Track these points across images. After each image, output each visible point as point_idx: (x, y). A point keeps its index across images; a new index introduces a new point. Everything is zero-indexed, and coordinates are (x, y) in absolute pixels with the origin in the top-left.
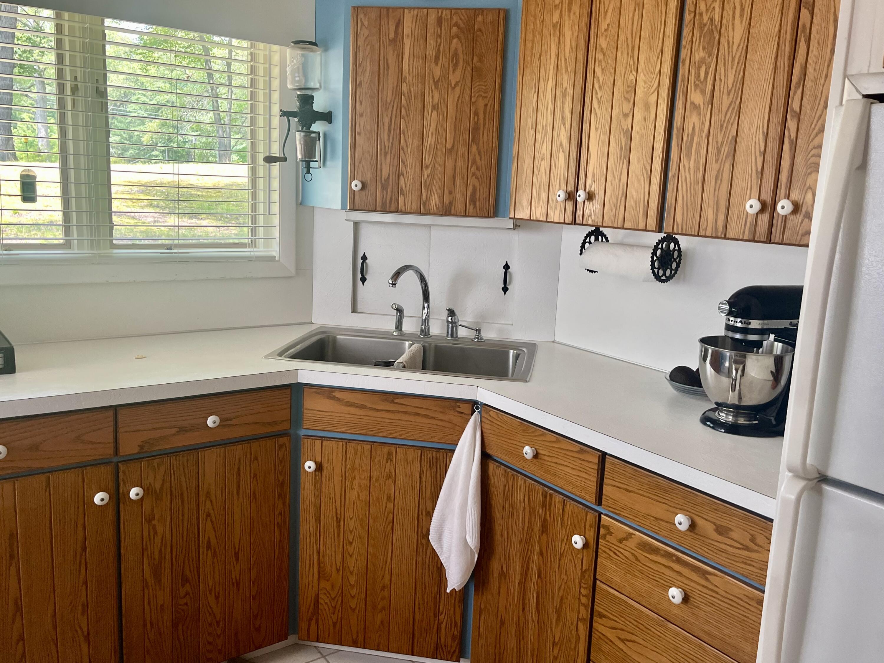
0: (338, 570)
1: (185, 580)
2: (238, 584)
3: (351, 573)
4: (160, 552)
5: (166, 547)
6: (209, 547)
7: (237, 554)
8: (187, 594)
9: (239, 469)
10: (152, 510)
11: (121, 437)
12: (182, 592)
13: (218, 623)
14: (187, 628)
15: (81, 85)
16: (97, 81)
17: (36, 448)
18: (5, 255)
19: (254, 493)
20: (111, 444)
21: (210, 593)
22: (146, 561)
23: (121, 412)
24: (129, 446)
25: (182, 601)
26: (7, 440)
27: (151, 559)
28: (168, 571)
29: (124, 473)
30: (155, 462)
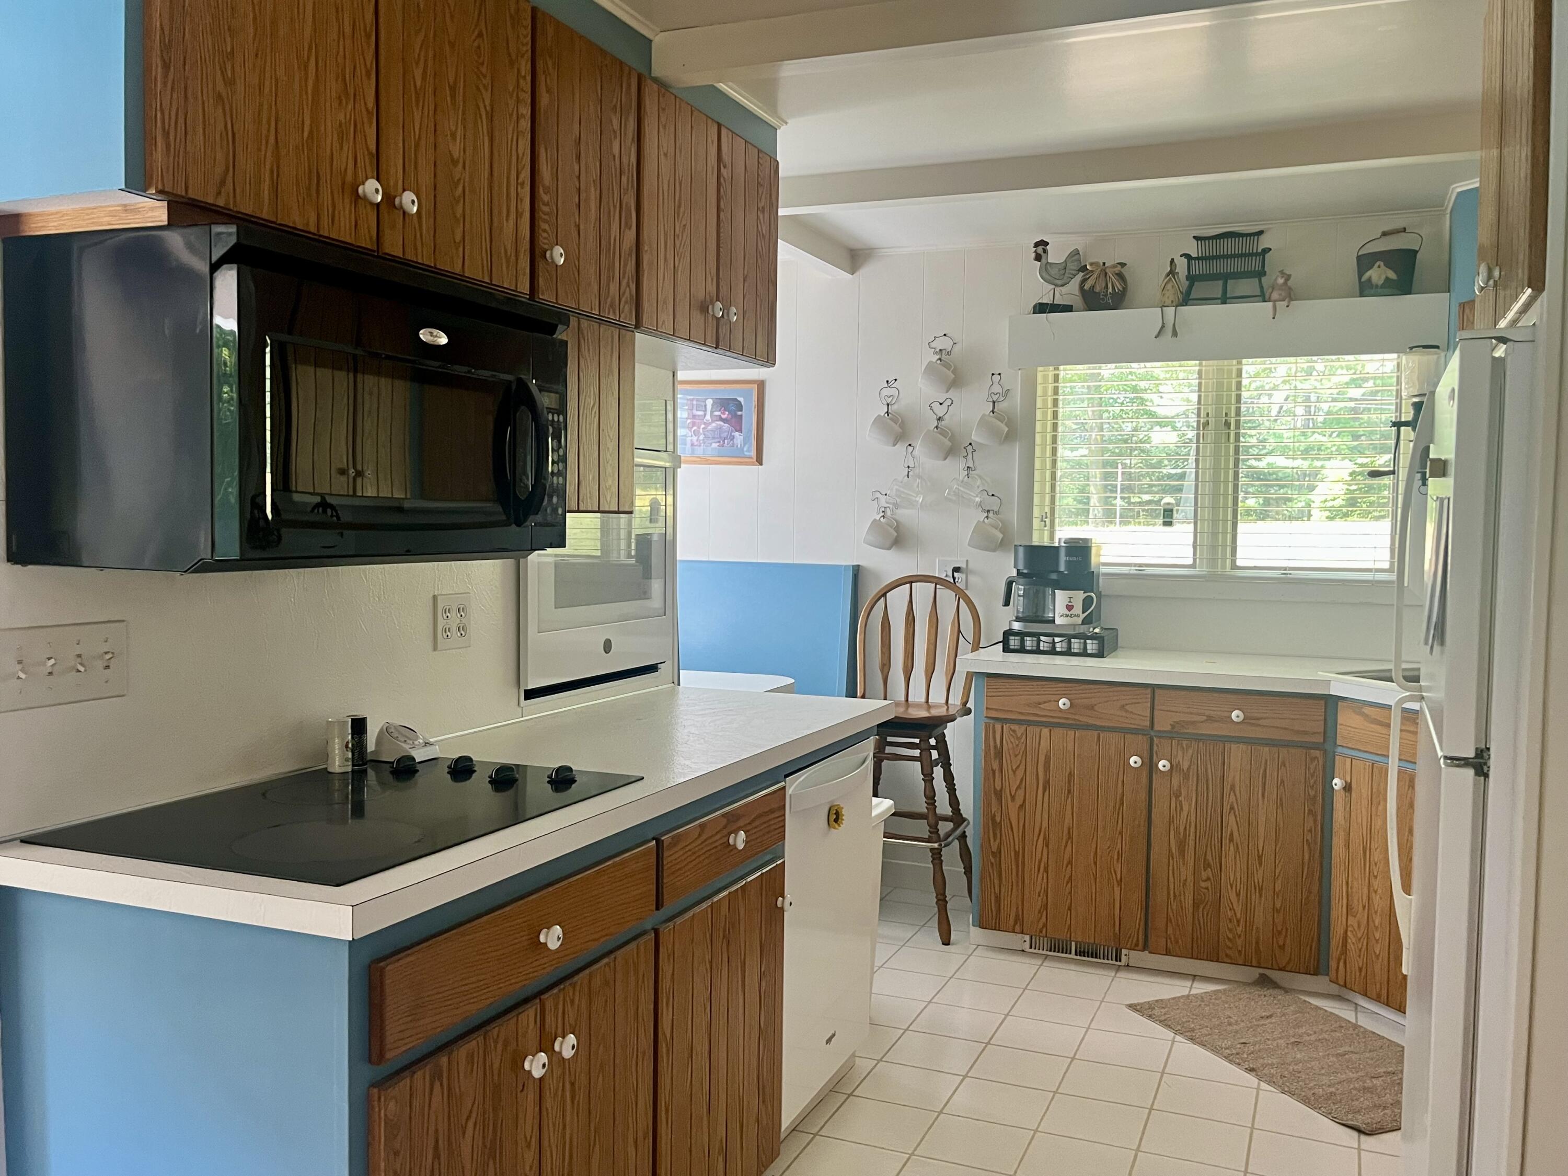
0: (1364, 907)
1: (1207, 865)
2: (1261, 890)
3: (1376, 912)
4: (1185, 828)
5: (1190, 826)
6: (1231, 840)
7: (1260, 857)
8: (1208, 879)
9: (1265, 771)
10: (1180, 787)
11: (1156, 713)
12: (1204, 875)
13: (1238, 921)
14: (1207, 915)
15: (1212, 421)
16: (1226, 414)
17: (1092, 708)
18: (1136, 570)
19: (1281, 800)
20: (1148, 719)
21: (1232, 888)
22: (1172, 832)
23: (1157, 691)
24: (1163, 723)
25: (1203, 884)
26: (1072, 696)
27: (1177, 832)
28: (1192, 850)
29: (1157, 746)
30: (1185, 743)
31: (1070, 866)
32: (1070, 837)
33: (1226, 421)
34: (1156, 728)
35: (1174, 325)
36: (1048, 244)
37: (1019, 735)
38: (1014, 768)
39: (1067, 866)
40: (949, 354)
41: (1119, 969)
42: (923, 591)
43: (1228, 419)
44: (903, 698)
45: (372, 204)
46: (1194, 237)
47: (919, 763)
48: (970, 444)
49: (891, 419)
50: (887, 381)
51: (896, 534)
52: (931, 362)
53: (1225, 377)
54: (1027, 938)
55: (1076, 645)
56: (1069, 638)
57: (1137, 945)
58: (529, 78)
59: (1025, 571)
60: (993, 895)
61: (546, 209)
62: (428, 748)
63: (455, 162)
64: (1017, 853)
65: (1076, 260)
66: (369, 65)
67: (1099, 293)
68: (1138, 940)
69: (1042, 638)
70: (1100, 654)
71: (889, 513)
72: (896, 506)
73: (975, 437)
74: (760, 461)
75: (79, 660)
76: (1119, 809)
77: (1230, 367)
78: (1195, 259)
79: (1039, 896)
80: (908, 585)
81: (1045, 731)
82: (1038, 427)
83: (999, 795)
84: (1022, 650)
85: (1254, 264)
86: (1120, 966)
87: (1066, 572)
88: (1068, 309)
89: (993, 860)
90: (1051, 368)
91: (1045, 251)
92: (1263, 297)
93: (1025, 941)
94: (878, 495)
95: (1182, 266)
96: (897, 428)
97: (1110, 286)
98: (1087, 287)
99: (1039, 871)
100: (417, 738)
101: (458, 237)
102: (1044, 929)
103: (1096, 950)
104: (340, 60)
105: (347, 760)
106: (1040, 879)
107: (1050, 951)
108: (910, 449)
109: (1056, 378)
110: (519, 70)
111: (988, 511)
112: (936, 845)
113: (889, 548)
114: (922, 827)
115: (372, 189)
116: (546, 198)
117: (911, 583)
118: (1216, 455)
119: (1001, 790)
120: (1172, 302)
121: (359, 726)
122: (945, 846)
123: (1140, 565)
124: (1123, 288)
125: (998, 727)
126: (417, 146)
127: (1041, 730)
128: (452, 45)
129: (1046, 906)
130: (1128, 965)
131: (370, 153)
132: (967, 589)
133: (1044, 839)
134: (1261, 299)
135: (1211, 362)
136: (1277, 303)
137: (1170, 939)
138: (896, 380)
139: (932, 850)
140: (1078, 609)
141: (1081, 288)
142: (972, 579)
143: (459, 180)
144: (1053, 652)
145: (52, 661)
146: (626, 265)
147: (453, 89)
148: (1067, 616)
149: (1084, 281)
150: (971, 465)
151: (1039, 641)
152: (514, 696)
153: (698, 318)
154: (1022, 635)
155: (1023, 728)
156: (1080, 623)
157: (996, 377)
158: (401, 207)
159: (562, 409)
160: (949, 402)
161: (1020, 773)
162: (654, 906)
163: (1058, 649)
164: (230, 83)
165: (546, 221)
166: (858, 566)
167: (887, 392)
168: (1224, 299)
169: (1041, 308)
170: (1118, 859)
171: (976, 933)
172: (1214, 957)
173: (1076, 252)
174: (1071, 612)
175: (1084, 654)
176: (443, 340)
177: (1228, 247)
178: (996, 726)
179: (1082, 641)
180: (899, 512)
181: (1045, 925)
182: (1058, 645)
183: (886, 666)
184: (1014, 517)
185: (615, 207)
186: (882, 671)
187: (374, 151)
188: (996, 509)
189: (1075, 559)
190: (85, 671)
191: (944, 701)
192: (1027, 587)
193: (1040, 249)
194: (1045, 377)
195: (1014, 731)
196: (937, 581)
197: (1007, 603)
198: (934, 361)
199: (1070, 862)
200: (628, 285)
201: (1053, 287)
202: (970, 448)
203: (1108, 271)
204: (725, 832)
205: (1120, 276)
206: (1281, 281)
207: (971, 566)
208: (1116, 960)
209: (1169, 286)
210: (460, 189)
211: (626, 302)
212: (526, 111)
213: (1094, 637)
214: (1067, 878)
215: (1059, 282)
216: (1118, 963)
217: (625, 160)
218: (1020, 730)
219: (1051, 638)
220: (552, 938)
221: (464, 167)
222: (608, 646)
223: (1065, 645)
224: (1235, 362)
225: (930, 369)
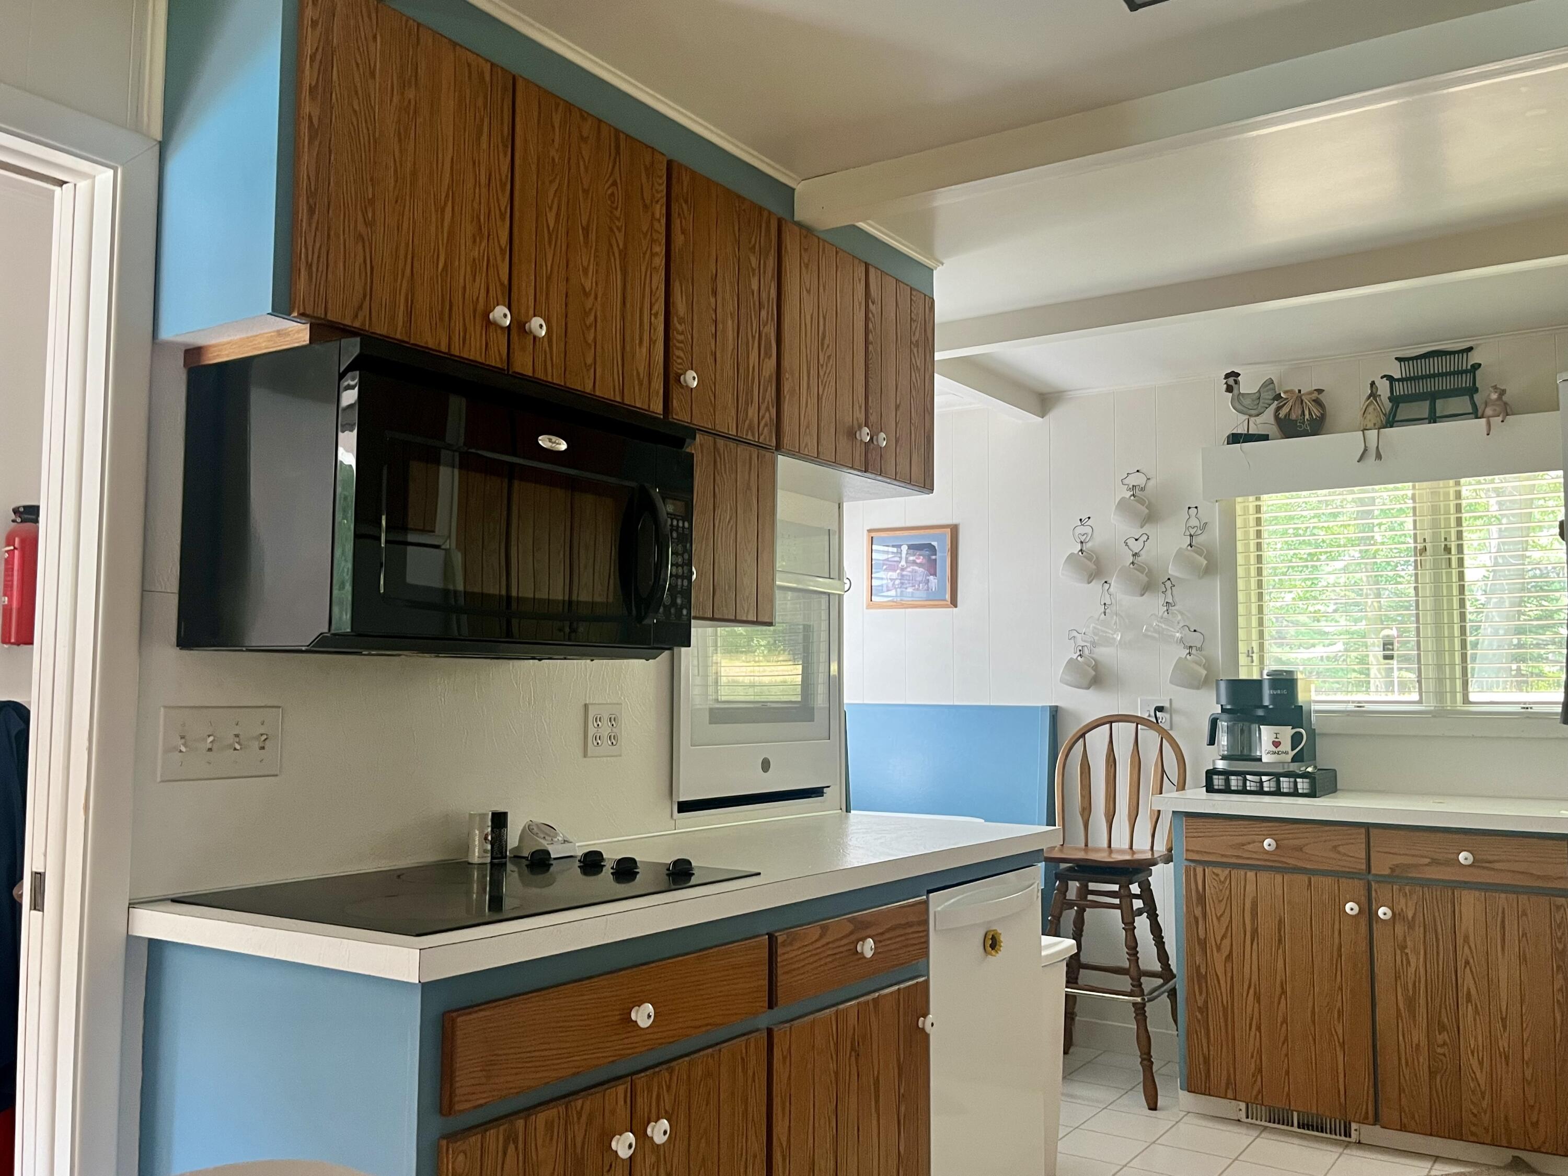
1: (1442, 1028)
2: (1507, 1058)
4: (1414, 984)
5: (1420, 982)
6: (1469, 999)
7: (1504, 1020)
8: (1445, 1044)
9: (1503, 922)
10: (1405, 938)
11: (1372, 854)
12: (1440, 1039)
13: (1483, 1094)
14: (1447, 1083)
15: (1428, 546)
16: (1446, 539)
17: (1300, 849)
18: (1355, 707)
19: (1524, 951)
20: (1364, 861)
21: (1473, 1056)
22: (1399, 990)
23: (1373, 832)
24: (1381, 867)
25: (1439, 1050)
26: (1276, 837)
27: (1405, 988)
28: (1423, 1010)
29: (1376, 891)
30: (1407, 889)
31: (1285, 1025)
32: (1284, 992)
33: (1446, 545)
34: (1373, 871)
35: (1378, 447)
36: (1239, 375)
37: (1222, 879)
38: (1219, 915)
39: (1281, 1025)
40: (1143, 489)
41: (1348, 1145)
42: (1124, 731)
43: (1448, 543)
44: (1105, 845)
45: (502, 328)
46: (1396, 359)
47: (1119, 911)
48: (1169, 579)
49: (1085, 557)
50: (1081, 520)
51: (1094, 673)
52: (1123, 498)
53: (1442, 499)
54: (1243, 1106)
55: (1285, 784)
56: (1277, 776)
57: (1366, 1118)
58: (663, 221)
59: (1229, 707)
60: (1201, 1053)
61: (680, 337)
62: (567, 845)
63: (586, 294)
64: (1225, 1009)
65: (1270, 389)
66: (503, 209)
67: (1296, 421)
68: (1367, 1113)
69: (1248, 777)
70: (1312, 794)
71: (1086, 651)
72: (1094, 644)
73: (1172, 571)
74: (954, 603)
75: (237, 740)
76: (1337, 961)
77: (1447, 489)
78: (1398, 380)
79: (1252, 1057)
80: (1108, 726)
81: (1251, 875)
82: (1240, 559)
83: (1203, 944)
84: (1227, 790)
85: (1465, 381)
86: (1350, 1142)
87: (1271, 707)
88: (1265, 438)
89: (1199, 1017)
90: (1251, 498)
91: (1236, 382)
92: (1476, 414)
93: (1240, 1110)
94: (1075, 634)
95: (1384, 388)
96: (1092, 566)
97: (1307, 413)
98: (1282, 413)
99: (1250, 1029)
100: (557, 834)
101: (589, 361)
102: (1260, 1096)
103: (1322, 1123)
104: (476, 206)
105: (485, 851)
106: (1252, 1039)
107: (1270, 1122)
108: (1107, 586)
109: (1258, 509)
110: (653, 214)
111: (1191, 647)
112: (1139, 999)
113: (1088, 688)
114: (1125, 982)
115: (501, 315)
116: (680, 328)
117: (1111, 723)
118: (1437, 580)
119: (1205, 939)
120: (1375, 424)
121: (499, 820)
122: (1150, 1000)
123: (1359, 702)
124: (1322, 414)
125: (1199, 870)
126: (549, 278)
127: (1246, 874)
128: (586, 192)
129: (1260, 1071)
130: (1359, 1142)
131: (502, 284)
132: (1171, 729)
133: (1255, 993)
134: (1473, 416)
135: (1425, 484)
136: (1491, 419)
137: (1405, 1112)
138: (1089, 518)
139: (1135, 1004)
140: (1286, 745)
141: (1277, 417)
142: (1176, 718)
143: (591, 309)
144: (1260, 792)
145: (211, 738)
146: (765, 390)
147: (586, 231)
148: (1275, 753)
149: (1278, 409)
150: (1170, 601)
151: (1245, 780)
152: (666, 809)
153: (843, 442)
154: (1226, 774)
155: (1227, 872)
156: (1290, 760)
157: (1193, 511)
158: (531, 332)
159: (688, 516)
160: (1145, 537)
161: (1225, 920)
162: (766, 1005)
163: (1266, 789)
164: (369, 224)
165: (678, 348)
166: (1057, 707)
167: (1081, 530)
168: (1433, 418)
169: (1235, 439)
170: (1339, 1018)
171: (1185, 1097)
172: (1456, 1133)
173: (1271, 382)
174: (1279, 749)
175: (1295, 793)
176: (563, 446)
177: (1435, 365)
178: (1197, 869)
179: (1292, 780)
180: (1096, 650)
181: (1260, 1091)
182: (1265, 784)
183: (1087, 810)
184: (1218, 653)
185: (753, 337)
186: (1082, 815)
187: (506, 282)
188: (1199, 646)
189: (1279, 692)
190: (241, 748)
191: (1149, 847)
192: (1229, 724)
193: (1231, 381)
194: (1246, 509)
195: (1217, 875)
196: (1138, 720)
197: (1212, 742)
198: (1128, 497)
199: (1285, 1021)
200: (768, 409)
201: (1247, 417)
202: (1168, 584)
203: (1303, 398)
204: (853, 938)
205: (1317, 402)
206: (1494, 396)
207: (1175, 705)
208: (1345, 1136)
209: (1371, 409)
210: (592, 318)
211: (766, 425)
212: (660, 249)
213: (1305, 775)
214: (1282, 1039)
215: (1253, 412)
216: (1347, 1139)
217: (764, 296)
218: (1223, 873)
219: (1259, 777)
220: (643, 1016)
221: (596, 298)
222: (766, 765)
223: (1273, 784)
224: (1452, 482)
225: (1122, 505)
